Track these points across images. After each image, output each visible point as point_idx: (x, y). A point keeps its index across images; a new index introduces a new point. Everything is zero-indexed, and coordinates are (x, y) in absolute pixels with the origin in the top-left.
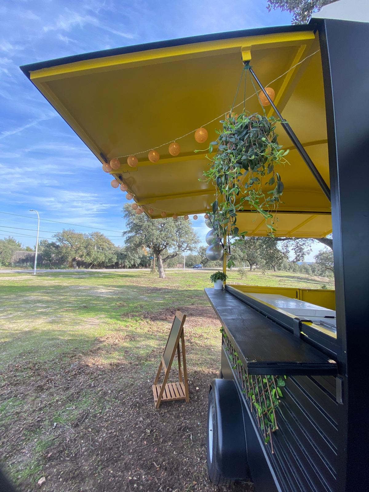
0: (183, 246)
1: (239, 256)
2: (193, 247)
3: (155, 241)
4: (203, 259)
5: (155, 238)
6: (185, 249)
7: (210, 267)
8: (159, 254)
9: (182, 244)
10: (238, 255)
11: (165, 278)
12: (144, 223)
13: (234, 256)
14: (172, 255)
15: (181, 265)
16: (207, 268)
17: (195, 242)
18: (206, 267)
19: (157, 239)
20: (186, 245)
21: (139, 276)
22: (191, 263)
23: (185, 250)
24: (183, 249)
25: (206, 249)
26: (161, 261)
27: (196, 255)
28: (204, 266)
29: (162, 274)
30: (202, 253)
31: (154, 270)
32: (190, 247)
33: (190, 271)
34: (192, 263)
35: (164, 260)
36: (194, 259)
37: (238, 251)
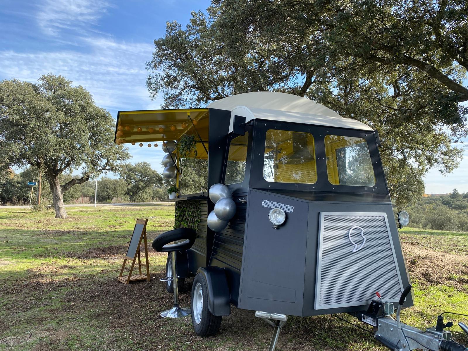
0: (99, 162)
1: (193, 181)
2: (117, 165)
3: (52, 154)
4: (130, 186)
5: (51, 149)
6: (104, 169)
7: (143, 201)
8: (55, 176)
9: (99, 159)
10: (191, 180)
11: (67, 218)
12: (31, 121)
13: (185, 180)
14: (80, 178)
15: (86, 199)
16: (136, 203)
17: (122, 158)
18: (134, 201)
19: (55, 150)
20: (105, 161)
21: (10, 217)
22: (106, 194)
23: (103, 171)
24: (99, 168)
25: (135, 168)
26: (59, 189)
27: (116, 180)
28: (132, 199)
29: (62, 211)
30: (128, 176)
31: (39, 205)
32: (112, 165)
33: (105, 208)
34: (109, 194)
35: (65, 188)
36: (113, 187)
37: (192, 173)
